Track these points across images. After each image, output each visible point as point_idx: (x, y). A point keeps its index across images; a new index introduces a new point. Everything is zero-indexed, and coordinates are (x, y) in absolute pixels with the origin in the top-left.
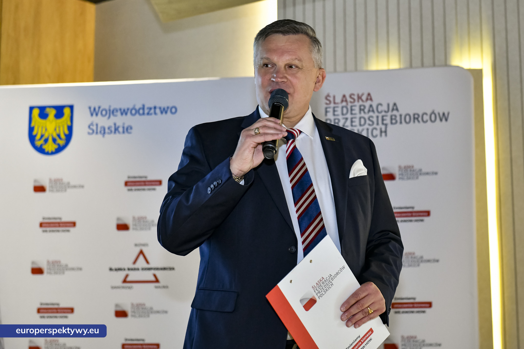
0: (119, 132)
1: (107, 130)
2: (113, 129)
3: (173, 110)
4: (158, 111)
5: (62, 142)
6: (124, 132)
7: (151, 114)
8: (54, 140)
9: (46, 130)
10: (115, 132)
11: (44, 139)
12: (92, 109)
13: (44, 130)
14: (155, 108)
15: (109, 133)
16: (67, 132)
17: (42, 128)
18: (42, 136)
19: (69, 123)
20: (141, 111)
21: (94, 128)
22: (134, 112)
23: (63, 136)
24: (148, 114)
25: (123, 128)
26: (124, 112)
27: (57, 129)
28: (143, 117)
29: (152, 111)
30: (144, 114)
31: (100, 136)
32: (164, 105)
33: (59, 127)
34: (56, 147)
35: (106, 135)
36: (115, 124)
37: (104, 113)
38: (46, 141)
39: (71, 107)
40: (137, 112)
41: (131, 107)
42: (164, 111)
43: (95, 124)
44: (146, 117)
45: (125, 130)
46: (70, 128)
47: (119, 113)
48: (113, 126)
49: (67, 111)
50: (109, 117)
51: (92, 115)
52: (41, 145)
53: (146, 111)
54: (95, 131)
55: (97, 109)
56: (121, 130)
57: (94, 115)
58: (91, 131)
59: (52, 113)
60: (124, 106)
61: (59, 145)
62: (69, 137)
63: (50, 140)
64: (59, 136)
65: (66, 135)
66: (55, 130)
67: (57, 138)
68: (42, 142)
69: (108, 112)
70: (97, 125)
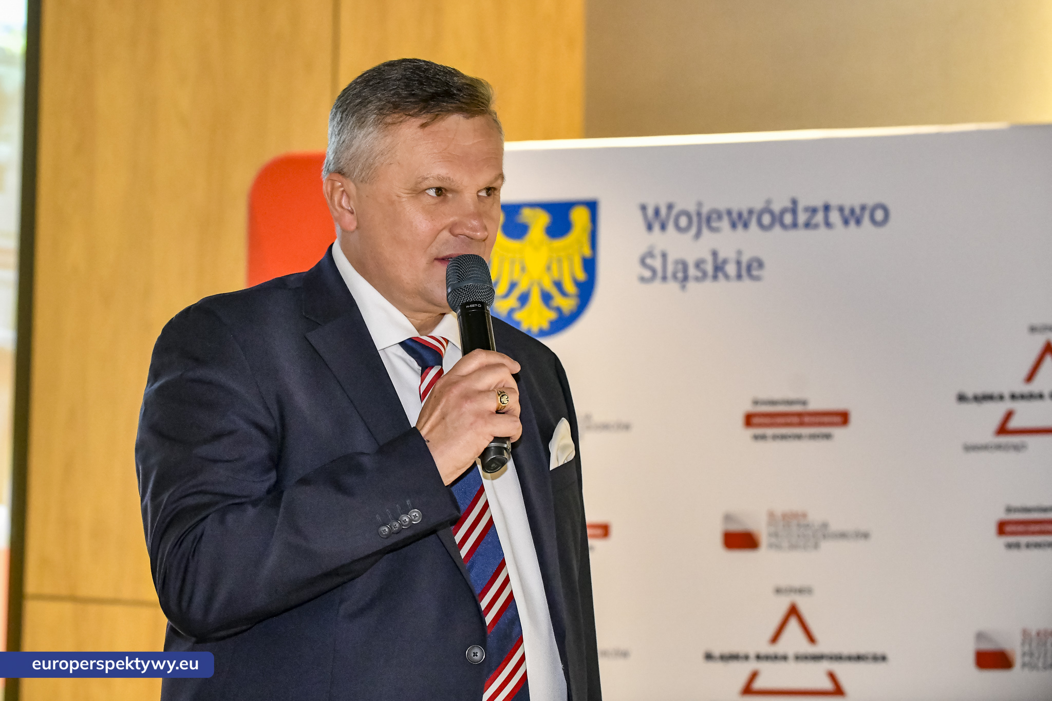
0: (727, 277)
1: (692, 271)
2: (709, 268)
3: (879, 215)
4: (835, 217)
5: (567, 304)
6: (739, 276)
7: (816, 226)
8: (546, 298)
9: (523, 269)
10: (715, 277)
11: (516, 293)
12: (650, 212)
13: (517, 268)
14: (827, 208)
15: (697, 279)
16: (581, 276)
17: (513, 262)
18: (513, 286)
19: (587, 252)
20: (788, 219)
21: (657, 263)
22: (766, 219)
23: (570, 288)
24: (807, 225)
25: (739, 263)
26: (739, 220)
27: (555, 267)
28: (792, 234)
29: (819, 217)
30: (795, 225)
31: (673, 286)
32: (852, 200)
33: (560, 261)
34: (552, 315)
35: (691, 285)
36: (715, 254)
37: (683, 221)
38: (524, 299)
39: (592, 206)
40: (777, 219)
41: (758, 205)
42: (852, 217)
43: (657, 252)
44: (801, 234)
45: (744, 272)
46: (590, 265)
47: (725, 224)
48: (709, 259)
49: (579, 217)
50: (698, 235)
51: (650, 227)
52: (512, 311)
53: (802, 218)
54: (660, 273)
55: (663, 211)
56: (731, 269)
57: (657, 227)
58: (647, 274)
59: (539, 221)
60: (740, 204)
61: (558, 310)
62: (586, 290)
63: (535, 298)
64: (558, 285)
65: (578, 284)
66: (549, 268)
67: (554, 292)
68: (512, 302)
69: (695, 219)
70: (664, 256)
